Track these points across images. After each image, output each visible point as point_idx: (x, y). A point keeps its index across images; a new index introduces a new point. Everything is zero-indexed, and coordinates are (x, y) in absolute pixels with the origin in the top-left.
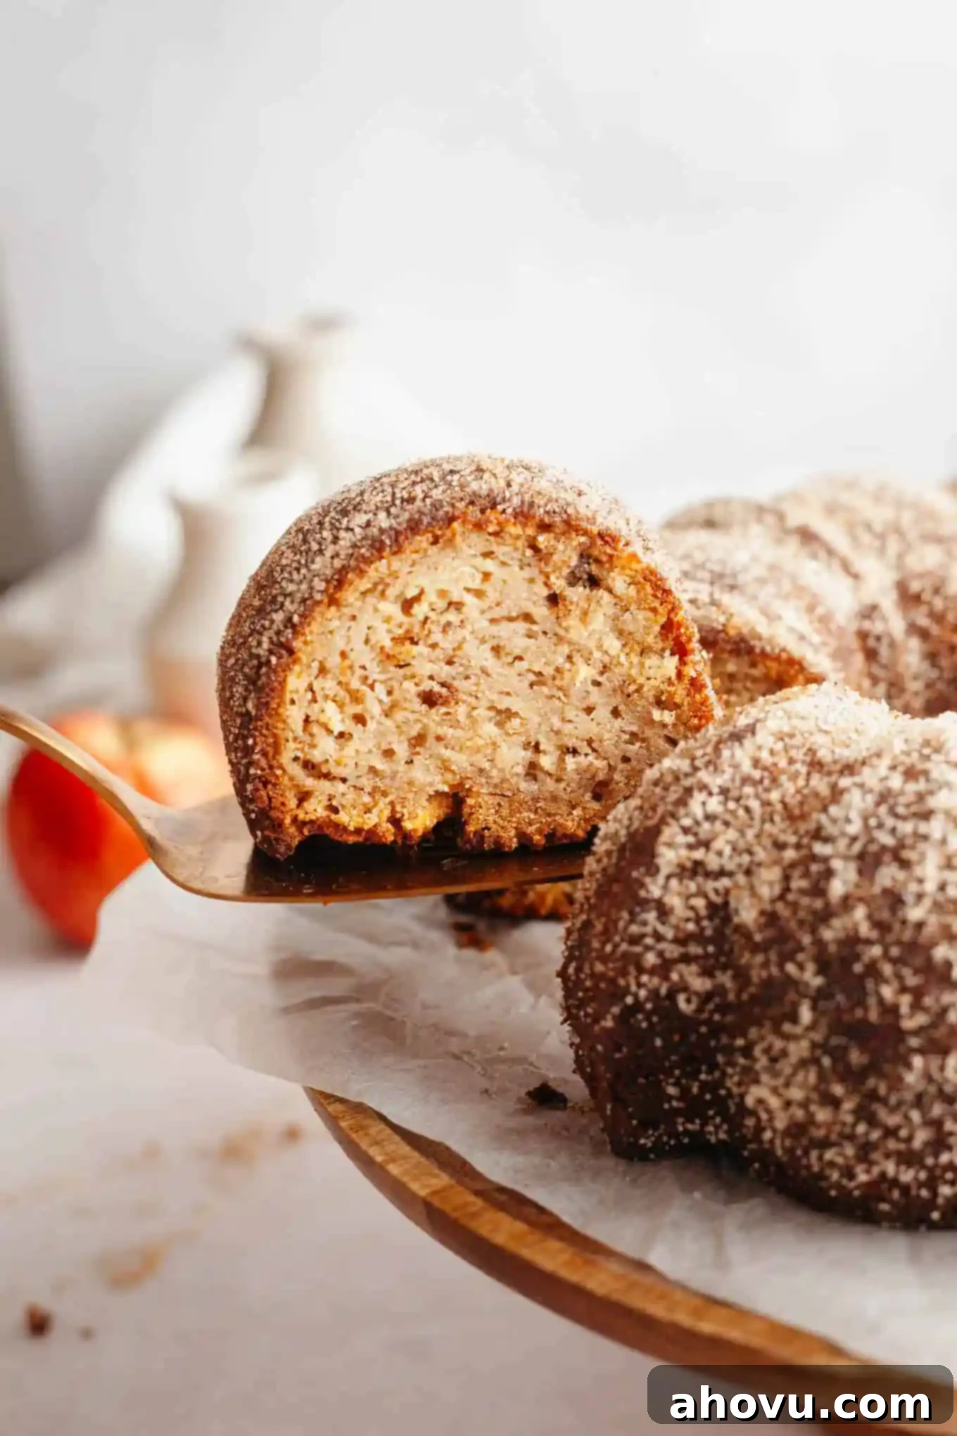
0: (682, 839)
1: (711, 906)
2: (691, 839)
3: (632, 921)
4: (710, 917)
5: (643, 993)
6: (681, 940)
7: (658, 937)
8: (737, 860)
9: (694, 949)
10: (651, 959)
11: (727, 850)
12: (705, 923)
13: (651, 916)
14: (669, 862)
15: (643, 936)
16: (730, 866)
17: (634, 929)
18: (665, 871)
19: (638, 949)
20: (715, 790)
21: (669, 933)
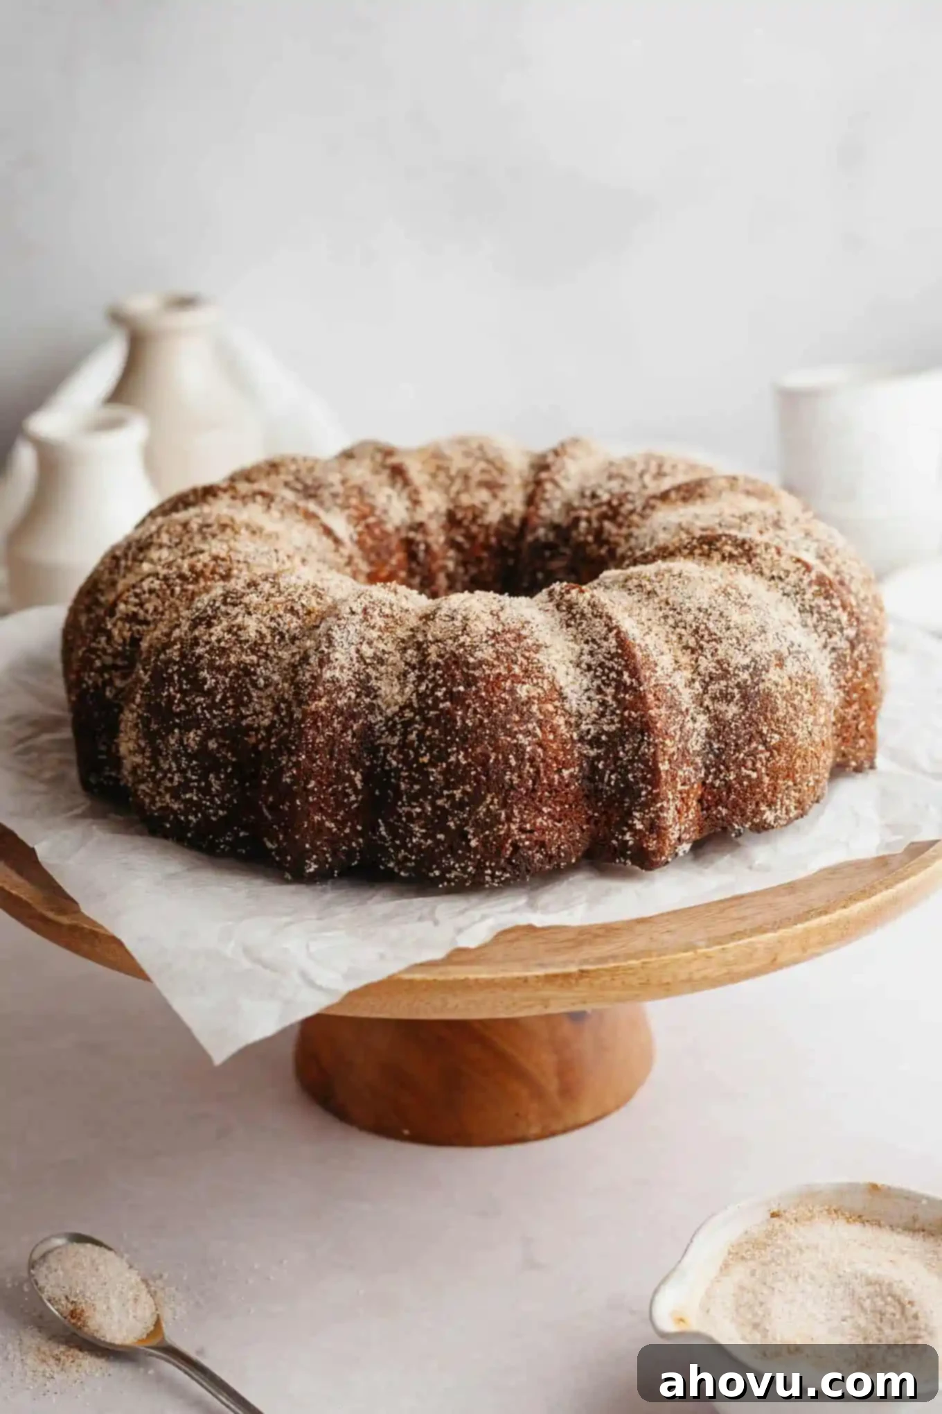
0: (133, 600)
1: (132, 637)
2: (137, 601)
3: (94, 641)
4: (131, 645)
5: (90, 682)
6: (116, 655)
7: (104, 651)
8: (155, 616)
9: (119, 662)
10: (98, 663)
11: (151, 610)
12: (128, 648)
13: (103, 639)
14: (120, 612)
15: (97, 649)
16: (150, 618)
17: (94, 645)
18: (118, 615)
19: (93, 657)
20: (161, 577)
21: (110, 651)
